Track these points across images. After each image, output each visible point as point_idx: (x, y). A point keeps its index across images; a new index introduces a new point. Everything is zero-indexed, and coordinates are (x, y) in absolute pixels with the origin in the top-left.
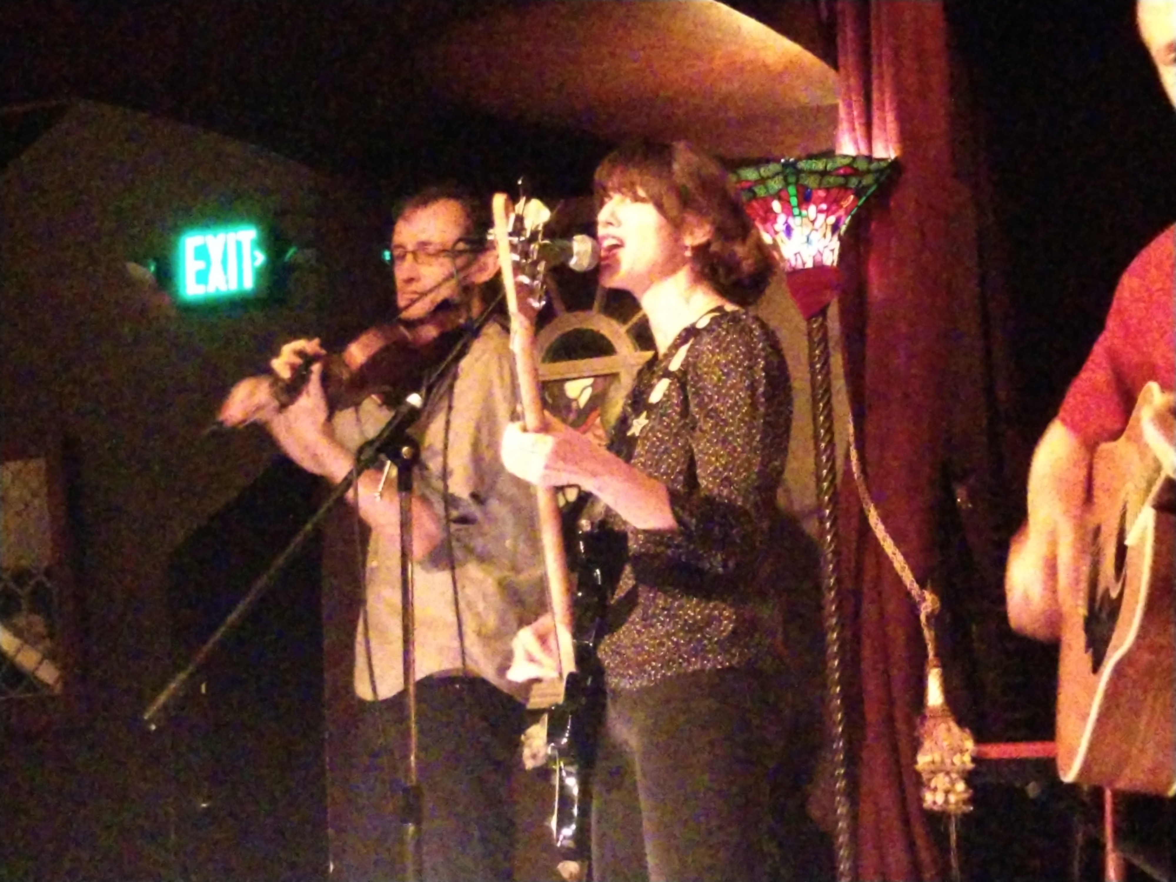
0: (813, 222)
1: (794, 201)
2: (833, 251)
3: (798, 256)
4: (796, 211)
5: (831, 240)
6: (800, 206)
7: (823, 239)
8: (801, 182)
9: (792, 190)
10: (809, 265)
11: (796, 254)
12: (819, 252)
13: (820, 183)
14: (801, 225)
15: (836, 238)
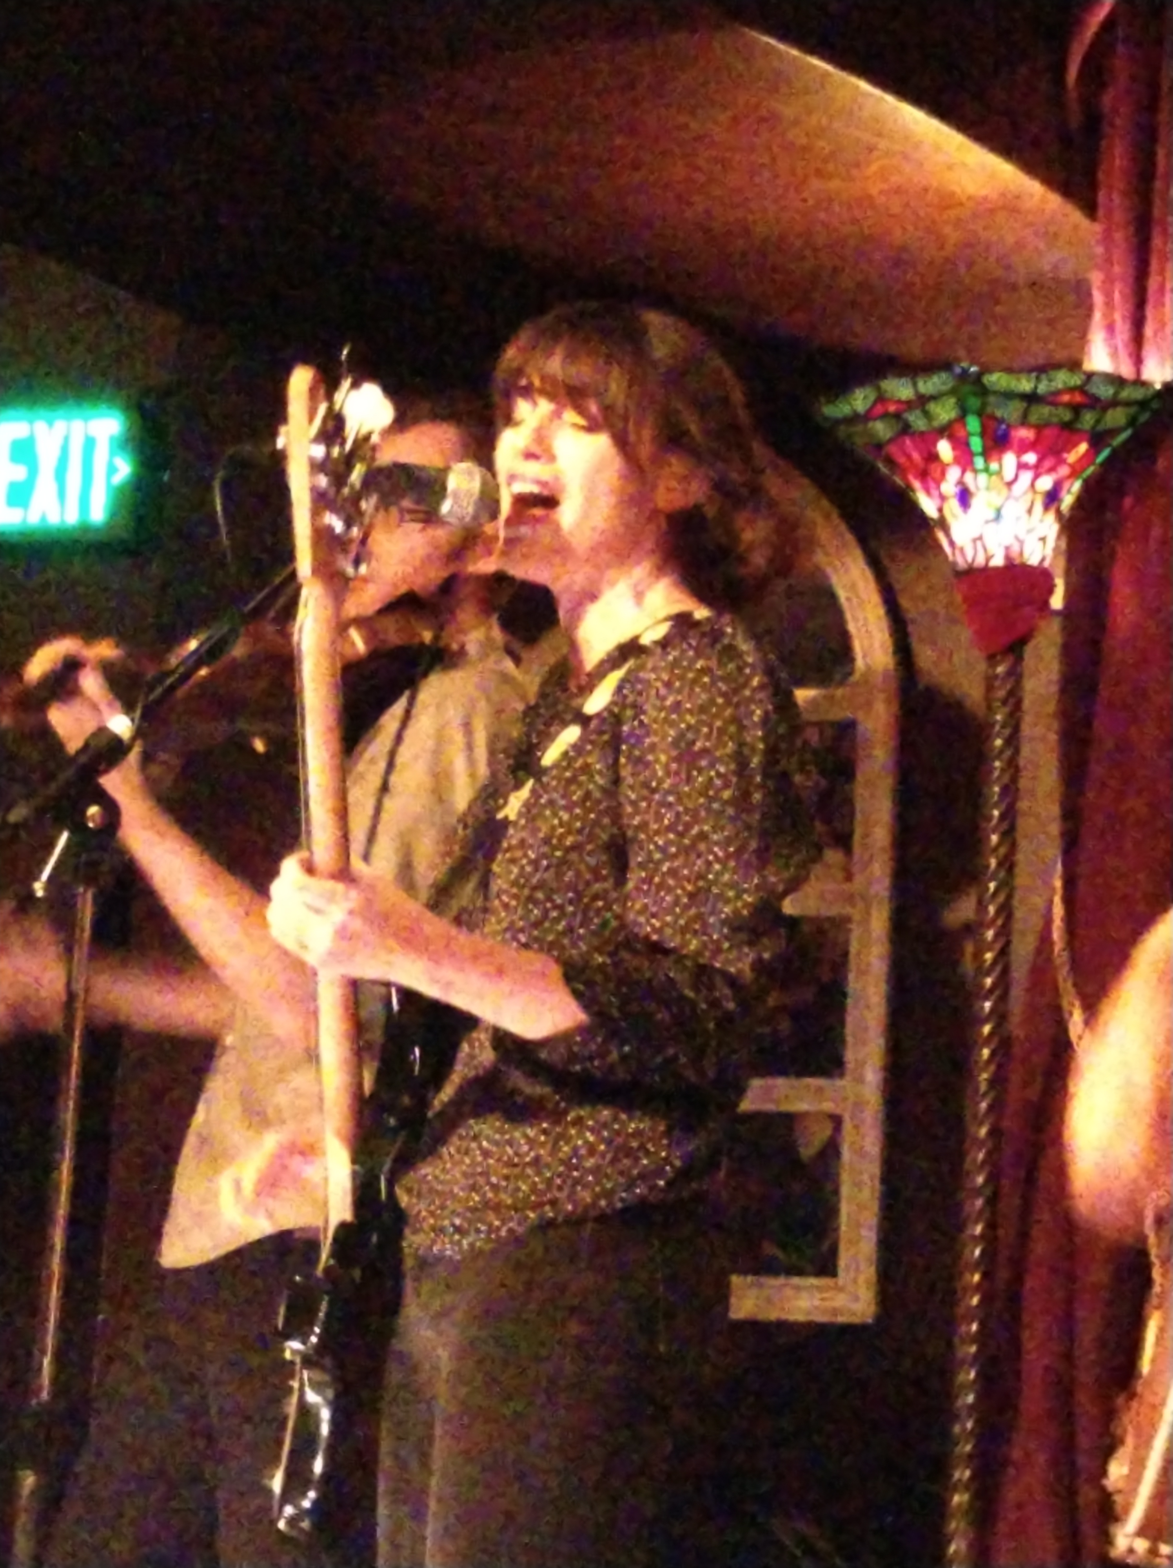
0: (1010, 484)
1: (976, 444)
2: (1043, 539)
3: (979, 543)
4: (979, 462)
5: (1041, 521)
6: (987, 454)
7: (1025, 516)
8: (989, 410)
9: (973, 424)
10: (998, 561)
11: (975, 541)
12: (1017, 538)
13: (1025, 415)
14: (988, 488)
15: (1051, 517)
